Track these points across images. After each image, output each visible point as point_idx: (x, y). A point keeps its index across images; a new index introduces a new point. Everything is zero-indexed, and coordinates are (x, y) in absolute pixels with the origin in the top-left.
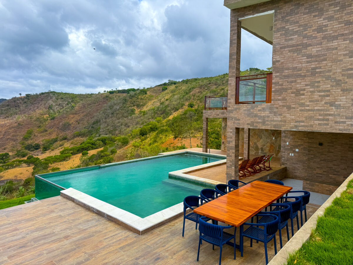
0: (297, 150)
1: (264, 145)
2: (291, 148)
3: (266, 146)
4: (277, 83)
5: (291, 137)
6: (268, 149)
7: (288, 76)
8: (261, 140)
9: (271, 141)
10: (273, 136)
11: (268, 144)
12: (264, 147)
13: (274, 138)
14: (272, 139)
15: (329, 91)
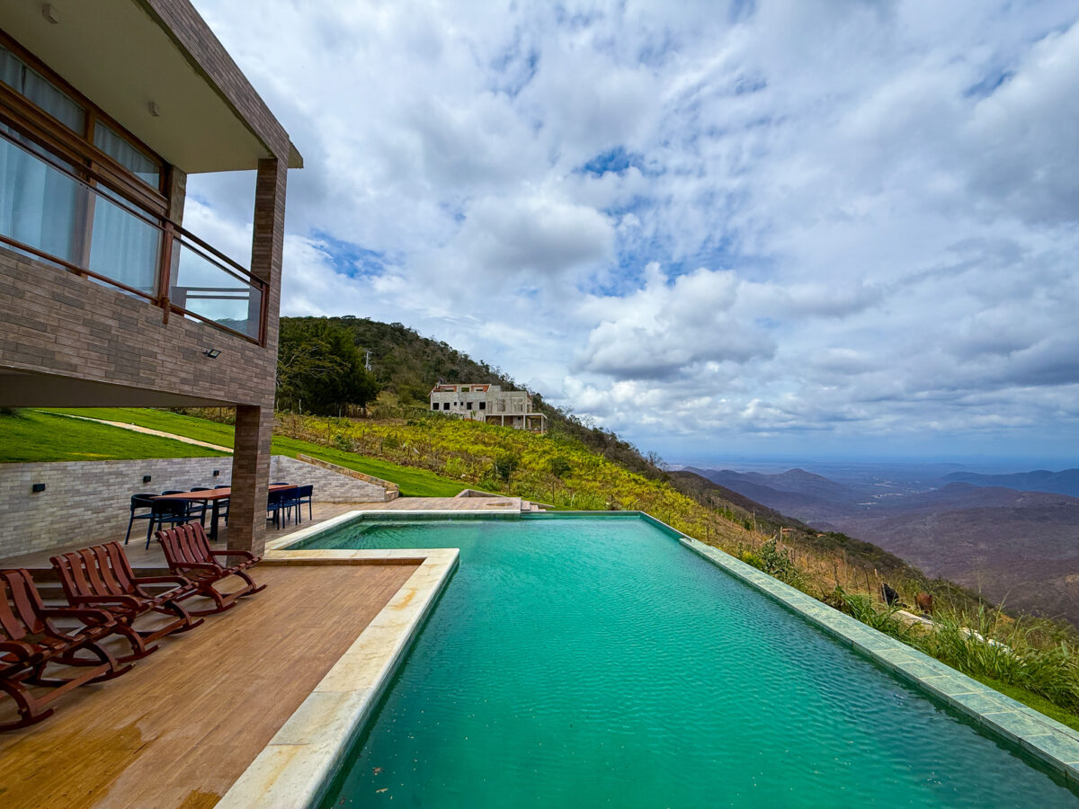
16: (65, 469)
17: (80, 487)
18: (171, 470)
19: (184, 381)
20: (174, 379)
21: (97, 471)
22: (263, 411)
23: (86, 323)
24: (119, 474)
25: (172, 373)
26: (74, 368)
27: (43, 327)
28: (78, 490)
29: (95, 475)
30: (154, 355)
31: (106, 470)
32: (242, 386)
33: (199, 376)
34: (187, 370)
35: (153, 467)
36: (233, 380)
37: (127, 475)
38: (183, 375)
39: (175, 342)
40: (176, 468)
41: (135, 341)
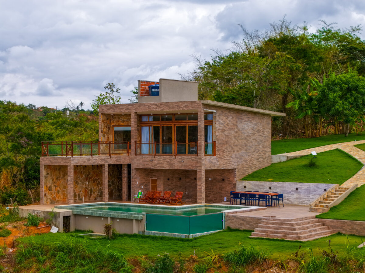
0: (142, 187)
1: (80, 191)
2: (139, 186)
3: (82, 192)
4: (217, 146)
5: (139, 178)
6: (83, 194)
7: (220, 143)
8: (78, 186)
9: (85, 186)
10: (87, 181)
11: (83, 190)
12: (81, 193)
13: (87, 183)
14: (85, 184)
15: (230, 151)
16: (250, 183)
17: (254, 188)
18: (279, 186)
19: (180, 167)
20: (178, 167)
21: (257, 184)
22: (198, 171)
23: (166, 162)
24: (263, 185)
25: (178, 166)
26: (165, 168)
27: (162, 164)
28: (253, 189)
29: (257, 185)
30: (174, 164)
31: (259, 184)
32: (192, 166)
33: (182, 166)
34: (180, 165)
35: (272, 184)
36: (189, 165)
37: (264, 186)
38: (179, 166)
39: (178, 161)
40: (280, 185)
41: (172, 162)
